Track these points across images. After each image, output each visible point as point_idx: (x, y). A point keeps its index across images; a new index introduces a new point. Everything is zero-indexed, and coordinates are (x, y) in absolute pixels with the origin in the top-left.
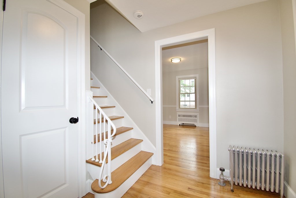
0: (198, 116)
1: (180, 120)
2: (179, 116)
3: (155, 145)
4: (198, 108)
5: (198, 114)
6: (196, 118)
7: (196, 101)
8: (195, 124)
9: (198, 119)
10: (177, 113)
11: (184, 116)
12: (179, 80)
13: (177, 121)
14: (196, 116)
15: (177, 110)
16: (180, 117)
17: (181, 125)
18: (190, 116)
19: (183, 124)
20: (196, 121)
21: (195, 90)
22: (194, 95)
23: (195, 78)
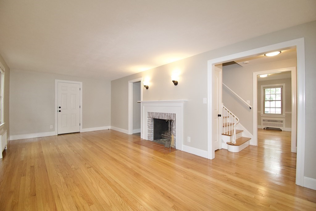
0: (284, 122)
1: (264, 124)
2: (264, 120)
3: (252, 134)
4: (284, 114)
5: (284, 119)
6: (282, 123)
7: (282, 108)
8: (281, 128)
9: (284, 123)
10: (262, 118)
11: (269, 121)
12: (264, 89)
13: (261, 125)
14: (282, 122)
15: (261, 116)
16: (265, 122)
17: (265, 128)
18: (276, 121)
19: (268, 128)
20: (282, 126)
21: (282, 98)
22: (280, 101)
23: (283, 87)
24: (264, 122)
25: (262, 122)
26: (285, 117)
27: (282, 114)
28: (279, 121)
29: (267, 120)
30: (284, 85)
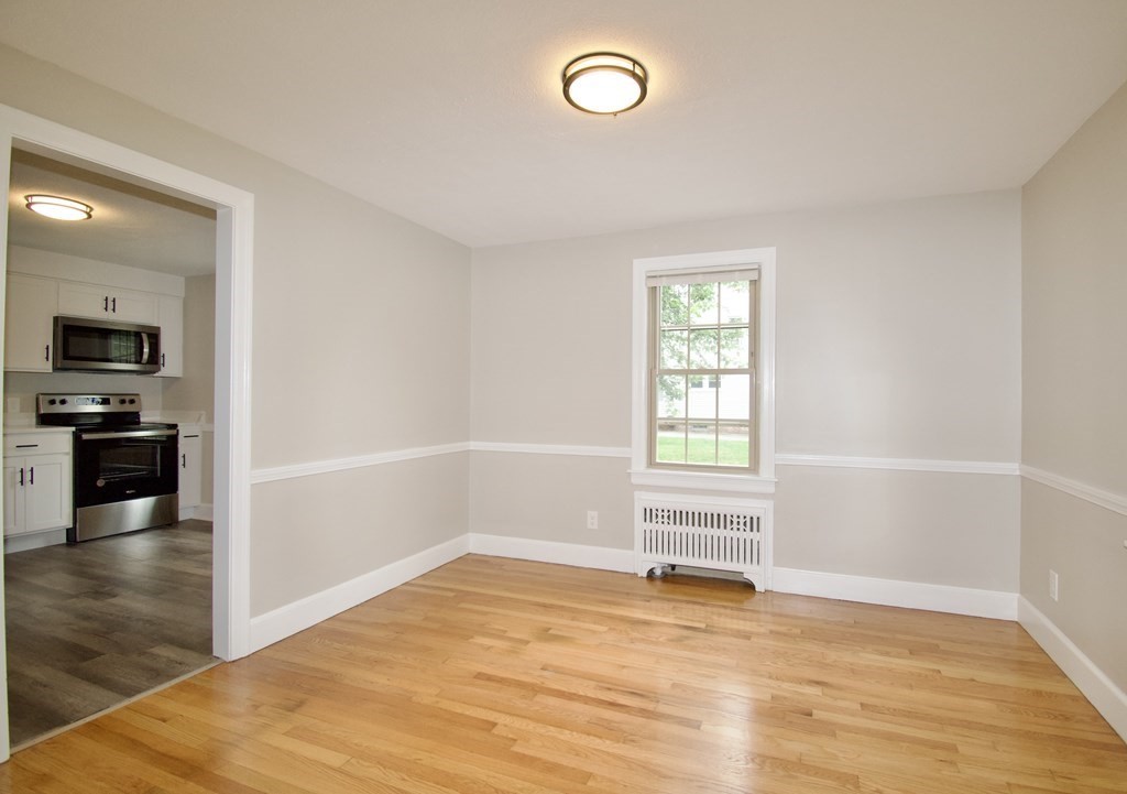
0: (769, 524)
1: (651, 543)
2: (649, 514)
4: (767, 471)
5: (768, 506)
6: (755, 536)
8: (750, 572)
9: (766, 538)
10: (637, 494)
11: (678, 517)
12: (653, 283)
14: (753, 523)
16: (654, 526)
17: (658, 572)
18: (719, 520)
19: (673, 567)
20: (752, 553)
21: (754, 354)
22: (746, 378)
23: (756, 272)
24: (648, 526)
25: (640, 526)
26: (772, 489)
27: (754, 466)
28: (738, 517)
29: (666, 514)
30: (766, 257)
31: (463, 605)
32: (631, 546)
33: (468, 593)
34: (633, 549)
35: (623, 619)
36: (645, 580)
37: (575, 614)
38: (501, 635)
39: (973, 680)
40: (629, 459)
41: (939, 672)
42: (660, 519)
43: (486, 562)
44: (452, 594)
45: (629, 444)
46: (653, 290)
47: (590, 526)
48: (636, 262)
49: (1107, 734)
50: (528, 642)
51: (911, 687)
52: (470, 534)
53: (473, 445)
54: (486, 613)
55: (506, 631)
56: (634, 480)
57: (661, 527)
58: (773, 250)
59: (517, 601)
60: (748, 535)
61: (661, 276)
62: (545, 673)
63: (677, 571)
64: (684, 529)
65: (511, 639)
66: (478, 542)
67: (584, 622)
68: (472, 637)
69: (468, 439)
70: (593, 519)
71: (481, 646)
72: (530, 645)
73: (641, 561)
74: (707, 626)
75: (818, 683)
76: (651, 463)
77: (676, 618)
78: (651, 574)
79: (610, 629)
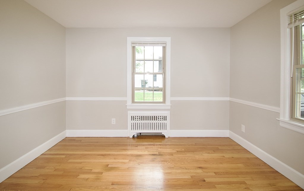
0: (169, 118)
1: (134, 127)
2: (133, 118)
4: (168, 103)
5: (169, 112)
6: (165, 122)
7: (164, 89)
8: (164, 132)
9: (168, 122)
10: (129, 112)
11: (142, 118)
12: (133, 45)
14: (165, 118)
17: (136, 136)
18: (155, 118)
19: (140, 133)
20: (165, 127)
22: (162, 75)
23: (165, 44)
24: (133, 122)
25: (130, 122)
26: (169, 108)
27: (164, 101)
28: (160, 117)
29: (138, 118)
30: (168, 40)
31: (70, 161)
32: (127, 128)
33: (71, 155)
34: (127, 129)
35: (132, 155)
36: (132, 139)
37: (115, 157)
38: (90, 172)
39: (233, 158)
40: (126, 101)
41: (224, 156)
42: (136, 119)
43: (74, 140)
44: (64, 156)
45: (126, 96)
46: (134, 48)
47: (112, 123)
48: (128, 38)
49: (270, 168)
50: (102, 173)
51: (221, 163)
52: (66, 130)
53: (67, 99)
54: (81, 163)
55: (91, 170)
56: (128, 108)
57: (137, 122)
58: (170, 38)
59: (91, 155)
60: (163, 122)
61: (136, 43)
62: (114, 186)
63: (142, 134)
64: (144, 122)
65: (94, 173)
66: (70, 133)
67: (119, 159)
68: (79, 176)
69: (65, 96)
70: (114, 121)
71: (84, 179)
72: (103, 174)
73: (131, 133)
74: (159, 153)
75: (200, 168)
76: (133, 102)
77: (148, 151)
78: (134, 137)
79: (129, 160)
